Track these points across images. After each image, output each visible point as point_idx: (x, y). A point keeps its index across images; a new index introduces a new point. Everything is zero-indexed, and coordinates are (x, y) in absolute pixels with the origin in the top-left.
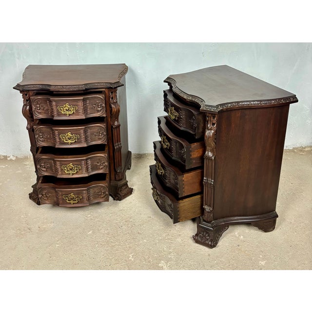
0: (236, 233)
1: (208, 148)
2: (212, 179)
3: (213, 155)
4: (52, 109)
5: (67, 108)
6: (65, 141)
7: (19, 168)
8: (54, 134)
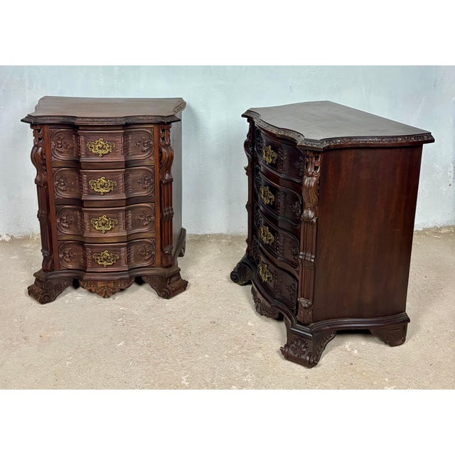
0: (347, 346)
1: (307, 205)
2: (312, 254)
3: (315, 216)
4: (79, 147)
5: (100, 146)
6: (96, 190)
7: (15, 252)
8: (80, 180)
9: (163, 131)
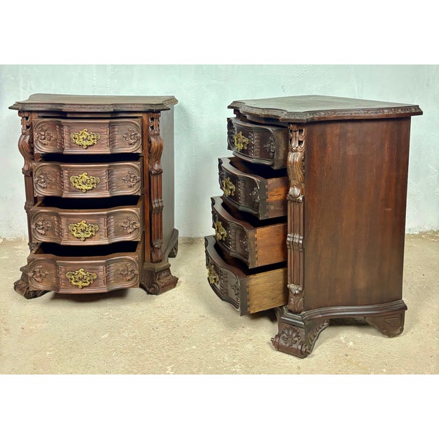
0: (342, 338)
1: (293, 182)
2: (300, 236)
3: (301, 193)
4: (63, 138)
5: (85, 137)
6: (78, 187)
9: (152, 119)
